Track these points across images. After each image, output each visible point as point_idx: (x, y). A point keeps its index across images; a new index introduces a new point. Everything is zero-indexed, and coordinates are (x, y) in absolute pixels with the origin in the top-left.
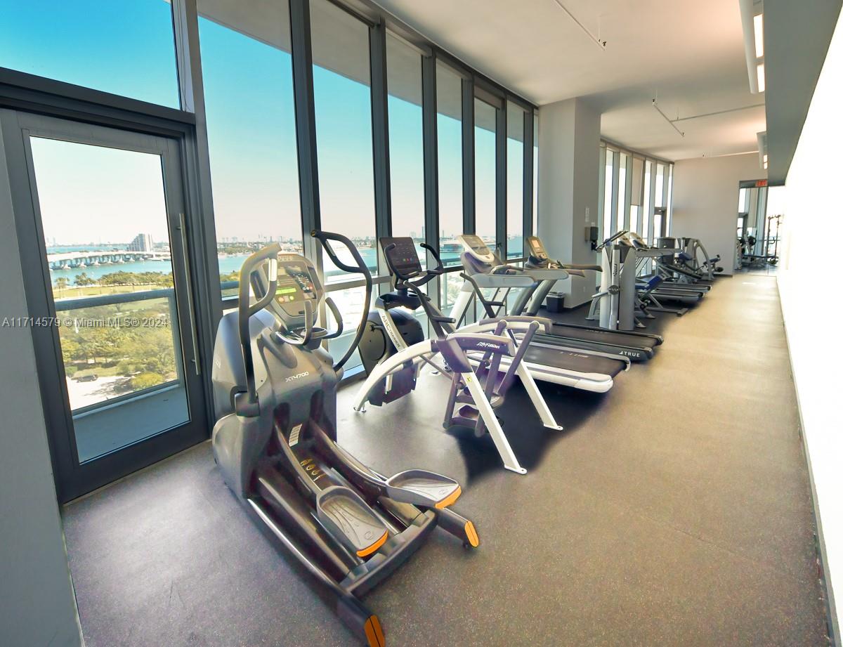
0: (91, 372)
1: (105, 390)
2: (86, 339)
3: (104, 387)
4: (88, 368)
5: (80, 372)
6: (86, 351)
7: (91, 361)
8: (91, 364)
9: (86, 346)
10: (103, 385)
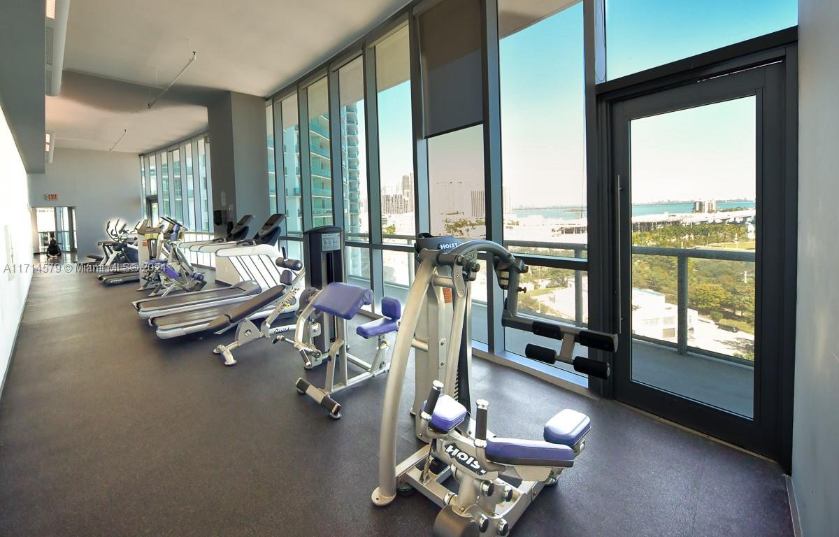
0: (734, 323)
1: (737, 344)
2: (739, 291)
3: (738, 341)
4: (733, 319)
5: (725, 320)
6: (734, 302)
7: (739, 313)
8: (738, 316)
9: (735, 298)
10: (738, 339)
